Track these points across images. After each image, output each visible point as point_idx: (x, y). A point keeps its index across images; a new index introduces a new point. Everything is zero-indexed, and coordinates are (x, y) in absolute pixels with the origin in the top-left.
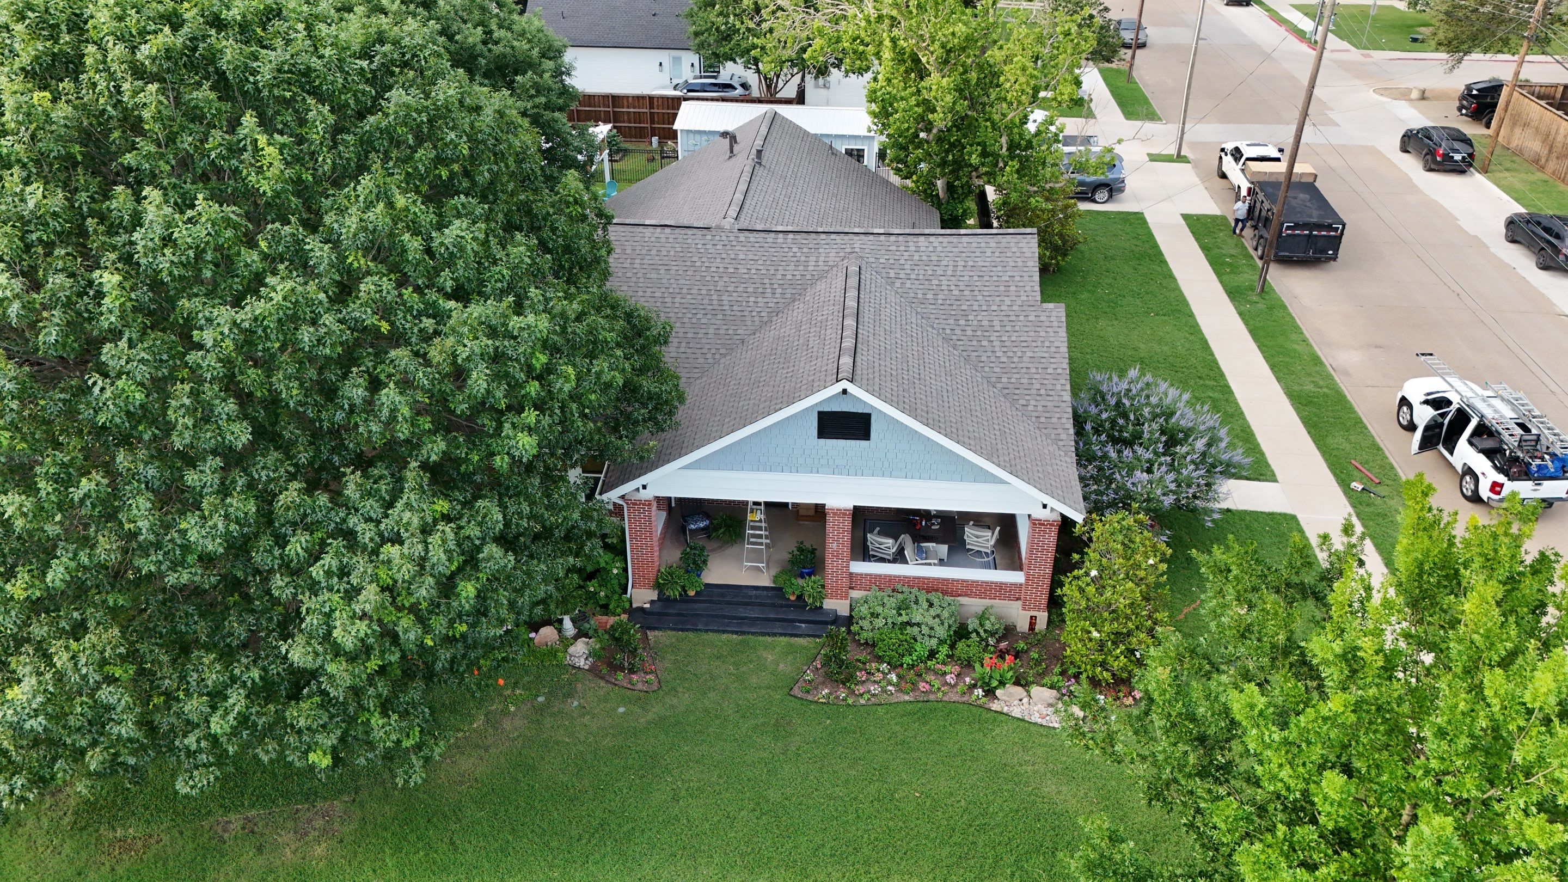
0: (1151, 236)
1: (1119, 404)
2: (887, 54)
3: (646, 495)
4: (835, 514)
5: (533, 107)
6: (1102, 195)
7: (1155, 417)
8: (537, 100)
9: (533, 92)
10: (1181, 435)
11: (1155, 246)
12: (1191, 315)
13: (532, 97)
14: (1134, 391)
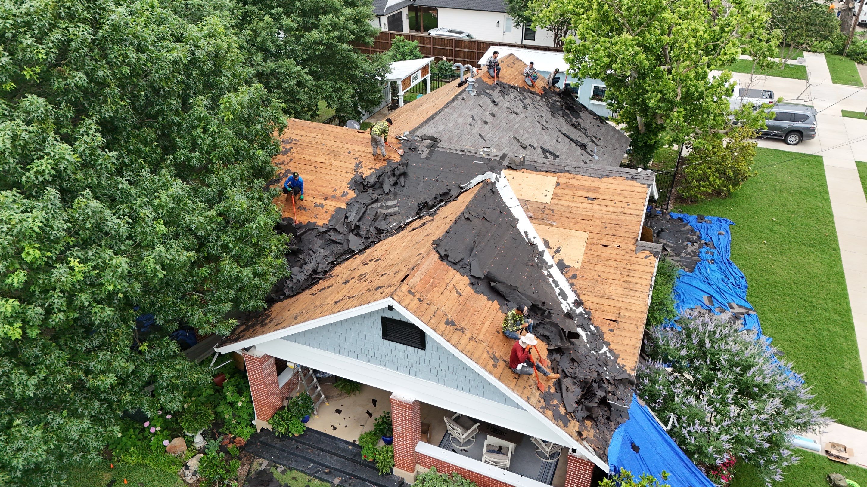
0: (823, 176)
1: (701, 344)
2: (594, 15)
3: (258, 353)
4: (398, 404)
5: (328, 39)
6: (793, 139)
7: (733, 364)
8: (331, 35)
9: (329, 28)
10: (756, 390)
11: (824, 185)
12: (837, 250)
13: (329, 31)
14: (718, 336)
